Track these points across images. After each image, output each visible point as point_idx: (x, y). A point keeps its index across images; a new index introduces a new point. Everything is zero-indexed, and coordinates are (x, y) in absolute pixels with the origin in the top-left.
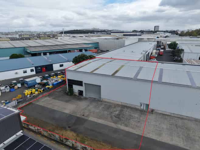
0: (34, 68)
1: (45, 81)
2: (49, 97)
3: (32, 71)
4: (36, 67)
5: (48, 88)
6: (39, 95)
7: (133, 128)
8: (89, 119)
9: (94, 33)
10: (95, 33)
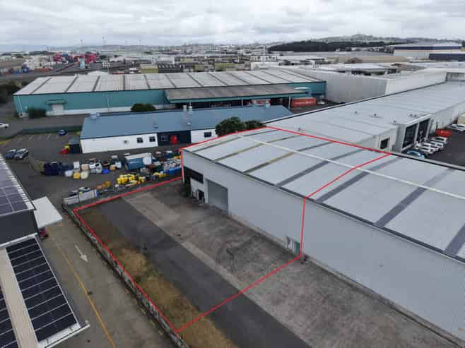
0: (155, 135)
1: (158, 164)
2: (152, 194)
3: (152, 140)
4: (159, 134)
5: (157, 177)
6: (137, 186)
7: (239, 278)
8: (183, 244)
9: (350, 50)
10: (353, 49)
